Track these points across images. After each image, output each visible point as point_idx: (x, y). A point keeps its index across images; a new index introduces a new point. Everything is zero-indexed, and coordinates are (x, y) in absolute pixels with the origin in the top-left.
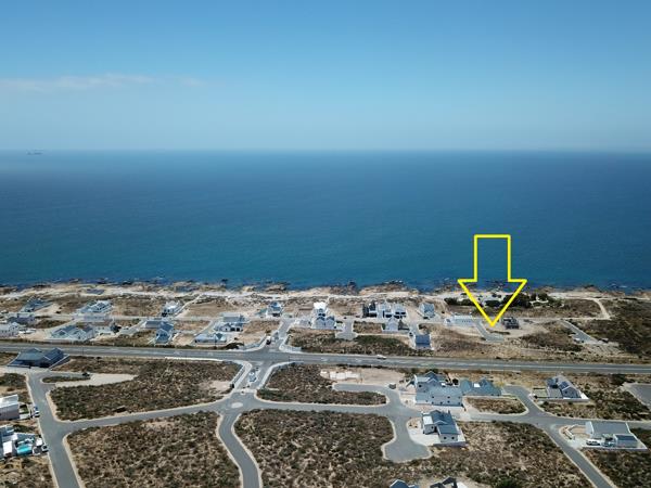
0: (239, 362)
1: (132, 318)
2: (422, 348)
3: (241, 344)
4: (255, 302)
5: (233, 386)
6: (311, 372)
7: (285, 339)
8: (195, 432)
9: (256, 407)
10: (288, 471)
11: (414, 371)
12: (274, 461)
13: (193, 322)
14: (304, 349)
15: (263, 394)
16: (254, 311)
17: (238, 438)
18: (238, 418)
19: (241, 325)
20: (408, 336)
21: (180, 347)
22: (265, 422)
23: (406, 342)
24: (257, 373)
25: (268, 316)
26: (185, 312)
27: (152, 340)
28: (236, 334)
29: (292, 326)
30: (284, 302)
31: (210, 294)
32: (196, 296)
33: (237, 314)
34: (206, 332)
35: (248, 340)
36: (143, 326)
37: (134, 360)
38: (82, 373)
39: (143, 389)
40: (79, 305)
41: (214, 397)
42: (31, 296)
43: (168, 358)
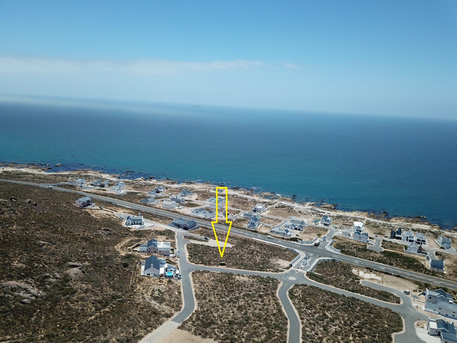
0: (297, 251)
1: (236, 209)
2: (436, 270)
3: (300, 239)
4: (313, 213)
5: (291, 266)
6: (346, 269)
7: (330, 242)
8: (264, 289)
9: (304, 282)
10: (320, 331)
11: (427, 286)
12: (311, 321)
13: (272, 219)
14: (342, 252)
15: (310, 275)
16: (311, 219)
17: (290, 300)
18: (291, 287)
19: (301, 227)
20: (425, 258)
21: (261, 233)
22: (309, 294)
23: (423, 263)
24: (308, 260)
25: (320, 225)
26: (268, 212)
27: (246, 226)
28: (298, 232)
29: (336, 234)
30: (333, 217)
31: (284, 203)
32: (276, 203)
33: (301, 219)
34: (278, 227)
35: (305, 238)
36: (241, 215)
37: (234, 236)
38: (205, 237)
39: (237, 254)
40: (208, 197)
41: (278, 270)
42: (184, 188)
43: (254, 238)
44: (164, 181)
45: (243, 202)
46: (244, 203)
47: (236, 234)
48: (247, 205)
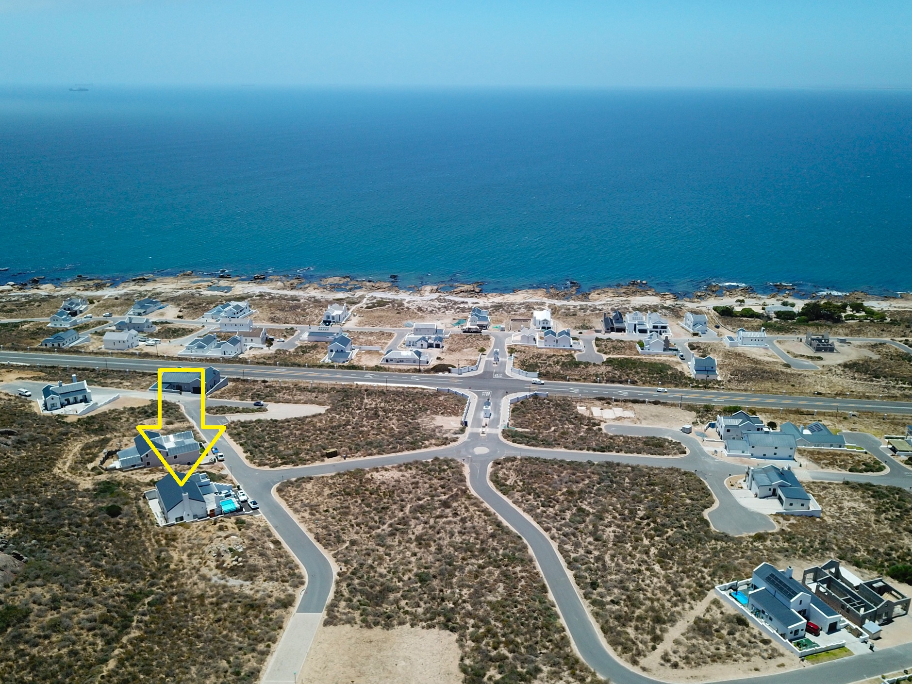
0: (459, 391)
1: (285, 325)
3: (450, 366)
4: (446, 308)
5: (465, 424)
6: (565, 408)
7: (508, 360)
8: (443, 487)
9: (508, 453)
12: (566, 529)
13: (371, 334)
14: (539, 375)
15: (510, 435)
16: (448, 321)
17: (505, 498)
18: (490, 469)
19: (438, 339)
20: (678, 358)
21: (369, 369)
22: (533, 476)
23: (679, 369)
24: (489, 406)
26: (355, 320)
27: (325, 358)
29: (509, 342)
33: (429, 324)
36: (303, 336)
37: (313, 385)
38: (253, 402)
39: (345, 425)
40: (205, 307)
41: (446, 438)
42: (134, 294)
43: (359, 383)
44: (74, 284)
45: (291, 307)
46: (294, 308)
47: (315, 381)
48: (303, 312)
